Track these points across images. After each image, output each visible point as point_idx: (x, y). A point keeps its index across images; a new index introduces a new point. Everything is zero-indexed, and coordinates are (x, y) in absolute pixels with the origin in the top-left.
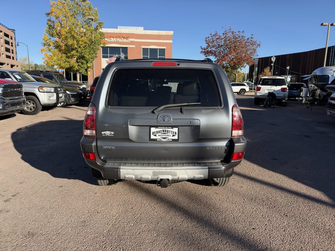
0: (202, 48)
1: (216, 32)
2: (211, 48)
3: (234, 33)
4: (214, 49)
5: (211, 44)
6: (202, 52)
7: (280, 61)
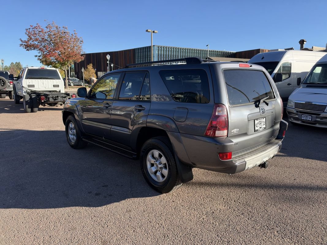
0: (22, 41)
1: (37, 24)
2: (33, 42)
3: (58, 28)
4: (36, 43)
5: (33, 37)
6: (22, 45)
7: (95, 59)
